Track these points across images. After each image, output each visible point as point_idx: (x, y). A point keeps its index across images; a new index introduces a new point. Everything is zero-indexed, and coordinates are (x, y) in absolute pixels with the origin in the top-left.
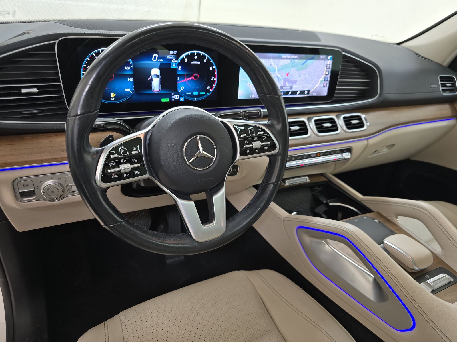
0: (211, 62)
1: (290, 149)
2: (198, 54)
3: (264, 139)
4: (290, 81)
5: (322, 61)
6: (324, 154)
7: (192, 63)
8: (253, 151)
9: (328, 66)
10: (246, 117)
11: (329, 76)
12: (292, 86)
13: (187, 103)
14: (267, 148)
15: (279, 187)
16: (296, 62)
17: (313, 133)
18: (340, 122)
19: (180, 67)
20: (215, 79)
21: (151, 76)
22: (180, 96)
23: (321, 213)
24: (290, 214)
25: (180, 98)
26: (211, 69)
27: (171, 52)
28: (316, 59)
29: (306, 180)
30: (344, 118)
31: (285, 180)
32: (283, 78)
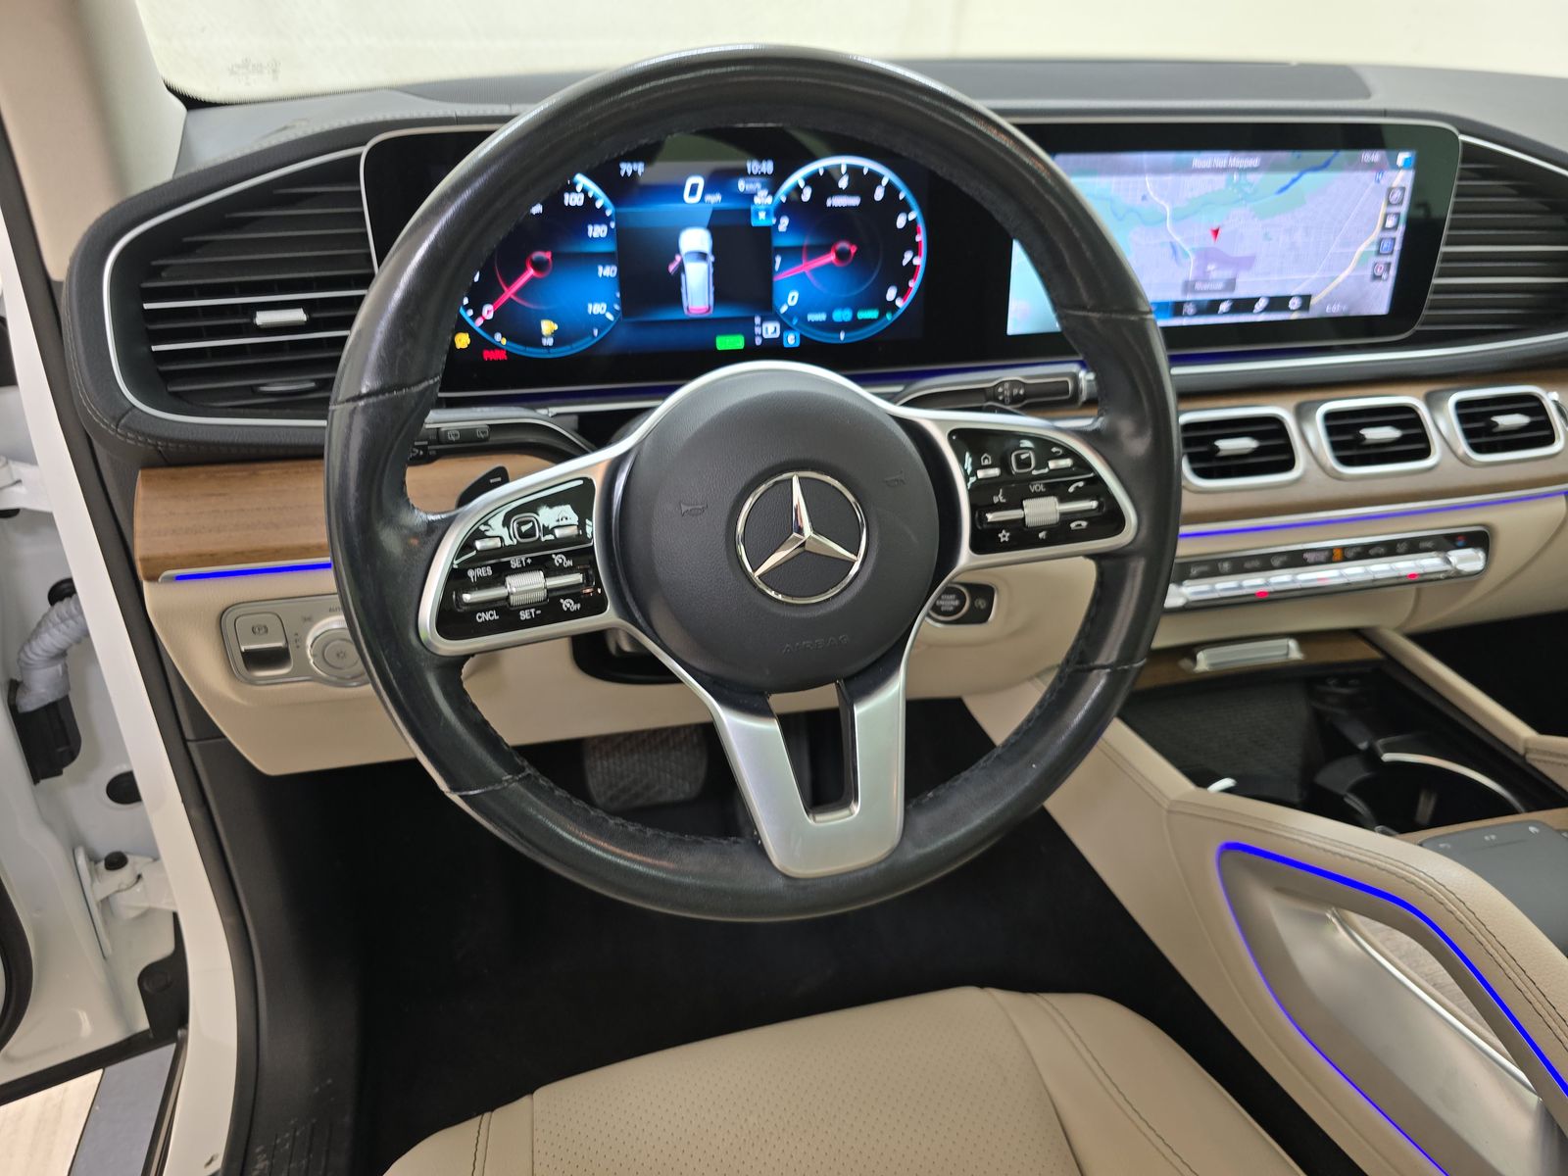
0: (901, 197)
1: (1183, 529)
2: (854, 171)
3: (1071, 489)
4: (1224, 261)
5: (1367, 177)
6: (1364, 553)
7: (829, 203)
8: (1024, 536)
9: (1397, 194)
10: (1015, 400)
11: (1399, 234)
12: (1235, 279)
13: (807, 352)
14: (1084, 524)
15: (1133, 683)
16: (1252, 185)
17: (1315, 466)
18: (1443, 424)
19: (785, 222)
20: (917, 261)
21: (678, 258)
22: (785, 328)
23: (1342, 792)
24: (1201, 790)
25: (785, 335)
26: (901, 222)
27: (753, 166)
28: (1340, 168)
29: (1285, 652)
30: (1460, 405)
31: (1196, 649)
32: (1193, 249)
